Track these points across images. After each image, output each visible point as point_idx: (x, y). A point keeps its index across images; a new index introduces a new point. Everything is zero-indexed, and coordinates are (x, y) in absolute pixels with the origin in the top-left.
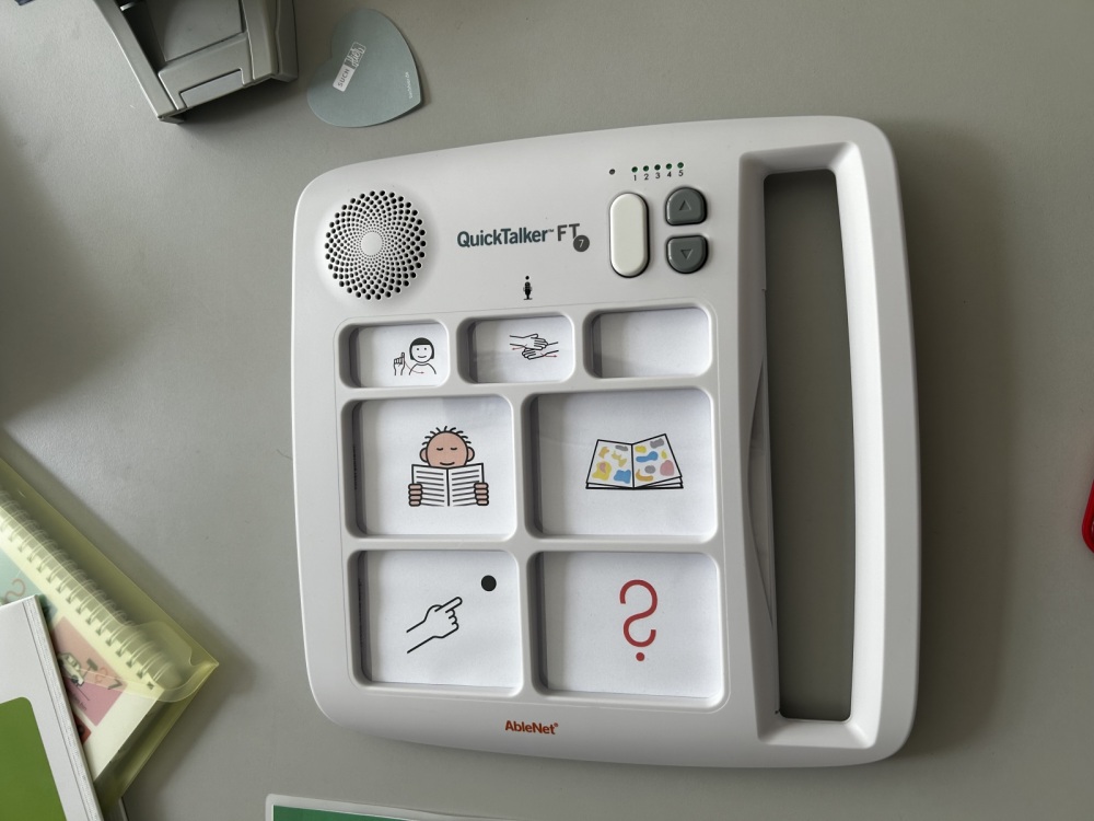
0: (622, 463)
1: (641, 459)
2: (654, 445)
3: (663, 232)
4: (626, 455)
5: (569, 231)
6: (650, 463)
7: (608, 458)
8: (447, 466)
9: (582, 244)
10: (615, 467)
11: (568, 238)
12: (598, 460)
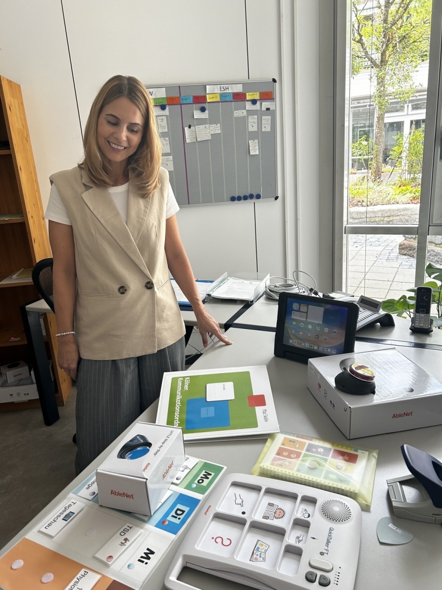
0: (262, 549)
1: (261, 554)
2: (263, 558)
3: (319, 573)
4: (263, 551)
5: (327, 552)
6: (259, 555)
7: (264, 547)
8: (275, 513)
9: (322, 554)
10: (261, 548)
11: (324, 551)
12: (264, 544)
